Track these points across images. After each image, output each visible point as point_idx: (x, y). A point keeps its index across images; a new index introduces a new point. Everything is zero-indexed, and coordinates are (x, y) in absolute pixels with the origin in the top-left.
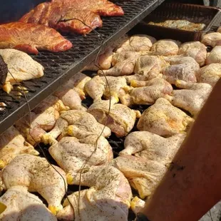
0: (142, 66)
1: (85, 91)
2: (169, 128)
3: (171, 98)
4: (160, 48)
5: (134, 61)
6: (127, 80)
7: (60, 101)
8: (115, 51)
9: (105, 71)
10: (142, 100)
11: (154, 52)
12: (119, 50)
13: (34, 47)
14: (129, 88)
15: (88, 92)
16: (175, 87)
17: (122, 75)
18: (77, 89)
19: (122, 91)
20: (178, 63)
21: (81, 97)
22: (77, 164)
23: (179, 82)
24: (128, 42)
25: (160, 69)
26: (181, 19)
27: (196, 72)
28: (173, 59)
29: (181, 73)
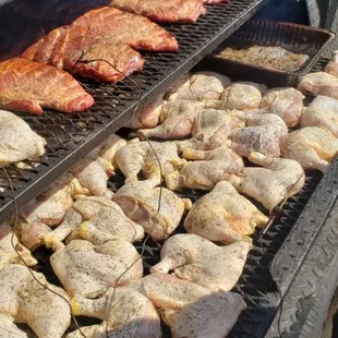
0: (204, 125)
1: (114, 164)
2: (228, 231)
3: (238, 180)
4: (233, 97)
5: (192, 118)
6: (178, 147)
7: (75, 181)
8: (166, 97)
9: (146, 132)
10: (195, 183)
11: (224, 103)
12: (173, 97)
13: (37, 105)
14: (180, 161)
15: (120, 166)
16: (248, 163)
17: (171, 139)
18: (102, 160)
19: (169, 167)
20: (257, 123)
21: (108, 173)
22: (87, 285)
23: (256, 156)
24: (187, 84)
25: (229, 133)
26: (273, 45)
27: (281, 139)
28: (250, 115)
29: (258, 141)
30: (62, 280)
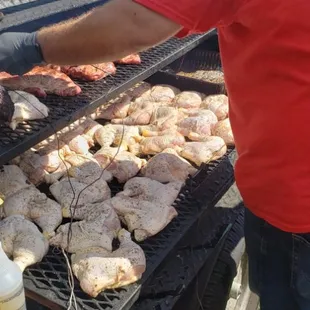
0: (158, 117)
1: (94, 138)
3: (180, 149)
4: (181, 100)
5: (151, 112)
6: (140, 130)
7: (66, 146)
8: (133, 100)
9: (117, 120)
10: (150, 150)
11: (174, 103)
12: (138, 100)
14: (140, 138)
15: (98, 140)
16: (187, 139)
17: (135, 124)
18: (86, 136)
19: (132, 140)
20: (196, 115)
23: (193, 135)
24: (149, 92)
25: (176, 121)
26: (214, 70)
27: (212, 125)
28: (192, 111)
29: (195, 126)
30: (57, 198)
